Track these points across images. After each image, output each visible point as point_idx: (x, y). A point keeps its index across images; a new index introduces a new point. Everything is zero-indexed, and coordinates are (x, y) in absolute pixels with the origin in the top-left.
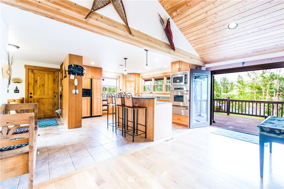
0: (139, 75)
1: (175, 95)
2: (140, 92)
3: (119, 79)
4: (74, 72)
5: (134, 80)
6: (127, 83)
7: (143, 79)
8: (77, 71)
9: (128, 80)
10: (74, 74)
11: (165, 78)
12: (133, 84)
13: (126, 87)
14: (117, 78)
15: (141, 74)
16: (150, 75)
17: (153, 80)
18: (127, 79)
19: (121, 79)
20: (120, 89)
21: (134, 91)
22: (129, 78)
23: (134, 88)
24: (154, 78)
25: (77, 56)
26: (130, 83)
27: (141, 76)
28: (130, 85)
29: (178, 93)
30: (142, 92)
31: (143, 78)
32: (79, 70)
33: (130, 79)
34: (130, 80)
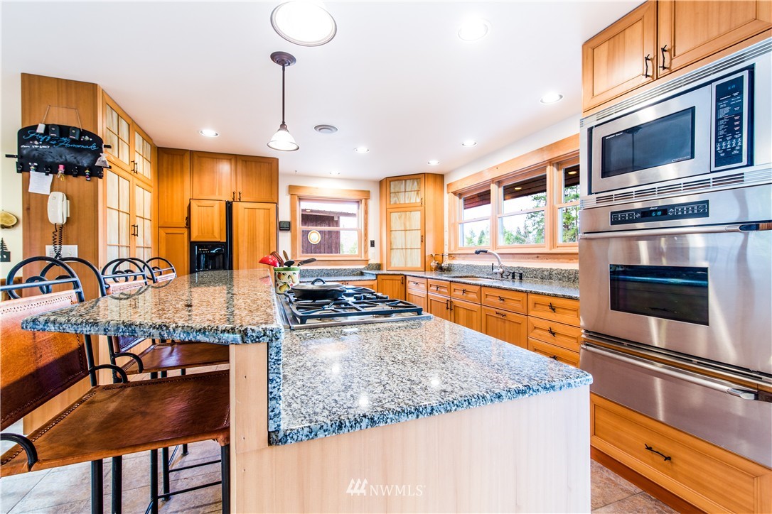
0: (438, 180)
1: (618, 266)
2: (446, 251)
3: (363, 201)
4: (50, 160)
5: (418, 200)
6: (394, 216)
7: (455, 193)
8: (70, 157)
9: (395, 203)
10: (48, 168)
11: (555, 177)
12: (416, 216)
13: (389, 231)
14: (357, 197)
15: (449, 173)
16: (480, 173)
17: (496, 192)
18: (393, 200)
19: (374, 204)
20: (370, 238)
21: (419, 246)
22: (402, 195)
23: (418, 234)
24: (499, 183)
25: (68, 83)
26: (403, 214)
27: (447, 182)
28: (405, 224)
29: (634, 252)
30: (452, 248)
31: (454, 190)
32: (80, 151)
33: (403, 199)
34: (402, 202)
